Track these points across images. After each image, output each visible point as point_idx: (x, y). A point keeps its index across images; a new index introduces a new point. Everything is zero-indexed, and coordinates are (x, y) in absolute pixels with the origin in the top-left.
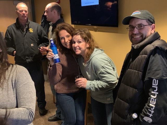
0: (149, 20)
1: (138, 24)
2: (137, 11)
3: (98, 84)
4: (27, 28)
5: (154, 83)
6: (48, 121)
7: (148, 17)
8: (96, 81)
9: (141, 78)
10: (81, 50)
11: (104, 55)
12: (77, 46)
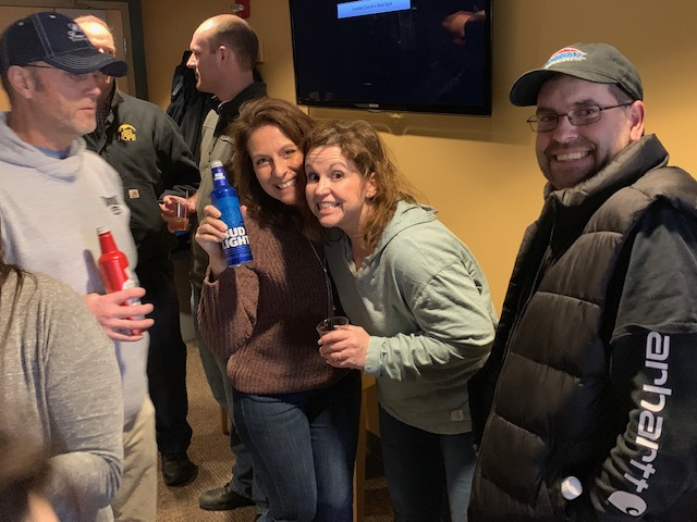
0: (619, 85)
1: (577, 104)
2: (567, 46)
3: (414, 351)
4: (111, 121)
5: (654, 351)
6: (202, 507)
7: (615, 72)
8: (408, 337)
9: (595, 331)
10: (342, 207)
11: (436, 229)
12: (327, 191)
